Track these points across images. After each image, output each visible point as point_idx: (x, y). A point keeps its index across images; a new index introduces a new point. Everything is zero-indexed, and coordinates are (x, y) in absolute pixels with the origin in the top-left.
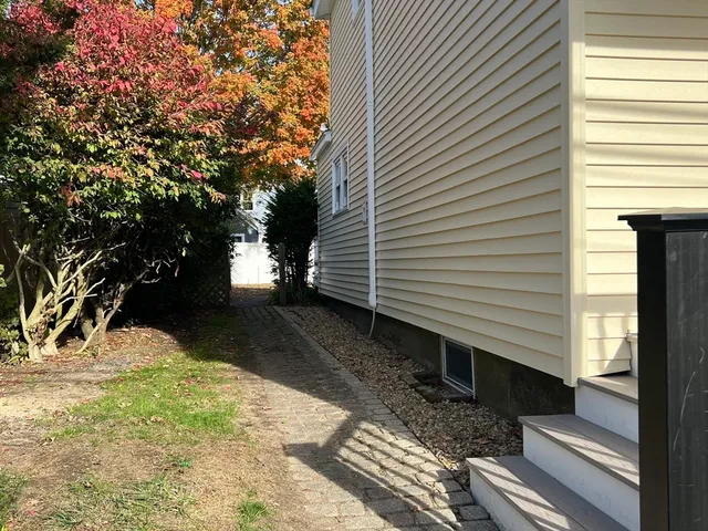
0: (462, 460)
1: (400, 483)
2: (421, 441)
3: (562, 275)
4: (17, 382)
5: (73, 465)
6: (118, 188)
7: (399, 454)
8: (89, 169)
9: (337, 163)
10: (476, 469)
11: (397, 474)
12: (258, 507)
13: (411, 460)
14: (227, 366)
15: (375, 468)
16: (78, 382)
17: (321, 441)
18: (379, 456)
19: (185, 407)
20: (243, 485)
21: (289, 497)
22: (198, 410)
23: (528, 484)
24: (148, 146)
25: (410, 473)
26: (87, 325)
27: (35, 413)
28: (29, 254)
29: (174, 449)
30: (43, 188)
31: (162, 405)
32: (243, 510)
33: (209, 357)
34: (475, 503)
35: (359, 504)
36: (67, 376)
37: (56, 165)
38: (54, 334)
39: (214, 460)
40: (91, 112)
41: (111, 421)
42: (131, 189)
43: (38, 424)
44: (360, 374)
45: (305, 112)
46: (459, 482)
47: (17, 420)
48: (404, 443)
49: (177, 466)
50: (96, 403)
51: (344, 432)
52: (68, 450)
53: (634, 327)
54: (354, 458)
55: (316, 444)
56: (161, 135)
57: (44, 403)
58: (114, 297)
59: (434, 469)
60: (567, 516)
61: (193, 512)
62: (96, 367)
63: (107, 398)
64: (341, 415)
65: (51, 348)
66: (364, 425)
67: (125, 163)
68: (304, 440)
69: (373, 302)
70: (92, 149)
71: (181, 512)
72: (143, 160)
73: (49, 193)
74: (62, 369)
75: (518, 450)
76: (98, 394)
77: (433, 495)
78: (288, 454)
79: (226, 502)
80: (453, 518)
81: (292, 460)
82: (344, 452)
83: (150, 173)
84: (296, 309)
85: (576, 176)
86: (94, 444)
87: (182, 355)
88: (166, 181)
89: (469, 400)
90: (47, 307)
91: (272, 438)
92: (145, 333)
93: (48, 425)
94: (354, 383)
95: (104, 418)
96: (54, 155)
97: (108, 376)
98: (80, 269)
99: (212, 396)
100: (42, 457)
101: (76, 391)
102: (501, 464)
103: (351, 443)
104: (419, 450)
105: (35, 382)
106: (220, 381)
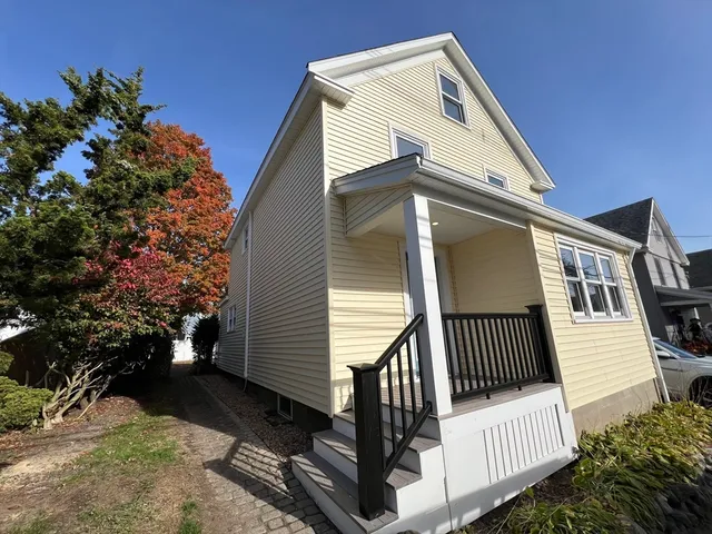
0: (288, 456)
1: (261, 474)
2: (269, 449)
3: (327, 372)
4: (34, 446)
5: (79, 500)
6: (119, 332)
7: (260, 458)
8: (104, 323)
9: (231, 309)
10: (295, 462)
11: (260, 469)
12: (193, 505)
13: (266, 460)
14: (170, 417)
15: (249, 468)
16: (78, 440)
17: (222, 457)
18: (251, 460)
19: (148, 448)
20: (183, 493)
21: (208, 493)
22: (155, 449)
23: (316, 466)
24: (139, 310)
25: (265, 467)
26: (84, 401)
27: (50, 467)
28: (55, 368)
29: (144, 477)
30: (74, 334)
31: (133, 449)
32: (185, 508)
33: (160, 413)
34: (294, 478)
35: (243, 490)
36: (70, 437)
37: (85, 322)
38: (62, 411)
39: (167, 480)
40: (110, 296)
41: (103, 465)
42: (126, 331)
43: (52, 475)
44: (240, 414)
45: (216, 281)
46: (287, 468)
47: (37, 475)
48: (262, 452)
49: (146, 487)
50: (91, 453)
51: (234, 450)
52: (75, 490)
53: (352, 391)
54: (239, 464)
55: (219, 460)
56: (146, 305)
57: (56, 459)
58: (104, 383)
59: (275, 463)
60: (332, 480)
61: (158, 517)
62: (90, 428)
63: (98, 449)
64: (231, 439)
65: (59, 419)
66: (243, 444)
67: (125, 320)
68: (214, 458)
69: (246, 375)
70: (108, 314)
71: (151, 518)
72: (136, 317)
73: (76, 336)
74: (66, 432)
75: (311, 447)
76: (92, 447)
77: (276, 477)
78: (206, 468)
79: (175, 506)
80: (285, 488)
81: (208, 471)
82: (234, 462)
83: (139, 324)
84: (206, 376)
85: (331, 336)
86: (93, 483)
87: (143, 413)
88: (146, 326)
89: (291, 422)
90: (61, 396)
91: (197, 459)
92: (120, 400)
93: (59, 474)
94: (238, 420)
95: (98, 463)
96: (84, 318)
97: (98, 433)
98: (87, 373)
99: (163, 438)
100: (57, 499)
101: (76, 447)
102: (305, 457)
103: (237, 455)
104: (269, 454)
105: (47, 445)
106: (167, 428)
